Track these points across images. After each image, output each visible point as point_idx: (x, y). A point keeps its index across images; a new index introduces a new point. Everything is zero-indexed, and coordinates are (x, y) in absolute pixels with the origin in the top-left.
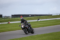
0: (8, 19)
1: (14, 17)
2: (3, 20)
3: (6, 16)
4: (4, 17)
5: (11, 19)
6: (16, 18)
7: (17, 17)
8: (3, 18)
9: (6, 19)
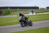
0: (44, 10)
2: (39, 11)
3: (42, 8)
4: (41, 8)
5: (46, 10)
8: (39, 10)
9: (42, 11)
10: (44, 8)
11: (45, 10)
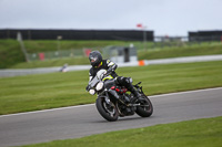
0: (177, 48)
1: (199, 41)
3: (167, 37)
5: (186, 46)
6: (205, 45)
7: (210, 40)
8: (157, 45)
9: (167, 48)
10: (179, 38)
11: (181, 44)
